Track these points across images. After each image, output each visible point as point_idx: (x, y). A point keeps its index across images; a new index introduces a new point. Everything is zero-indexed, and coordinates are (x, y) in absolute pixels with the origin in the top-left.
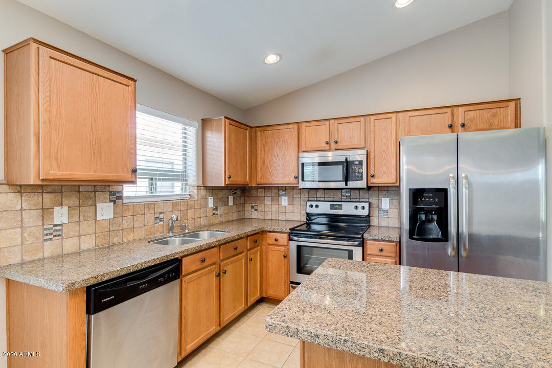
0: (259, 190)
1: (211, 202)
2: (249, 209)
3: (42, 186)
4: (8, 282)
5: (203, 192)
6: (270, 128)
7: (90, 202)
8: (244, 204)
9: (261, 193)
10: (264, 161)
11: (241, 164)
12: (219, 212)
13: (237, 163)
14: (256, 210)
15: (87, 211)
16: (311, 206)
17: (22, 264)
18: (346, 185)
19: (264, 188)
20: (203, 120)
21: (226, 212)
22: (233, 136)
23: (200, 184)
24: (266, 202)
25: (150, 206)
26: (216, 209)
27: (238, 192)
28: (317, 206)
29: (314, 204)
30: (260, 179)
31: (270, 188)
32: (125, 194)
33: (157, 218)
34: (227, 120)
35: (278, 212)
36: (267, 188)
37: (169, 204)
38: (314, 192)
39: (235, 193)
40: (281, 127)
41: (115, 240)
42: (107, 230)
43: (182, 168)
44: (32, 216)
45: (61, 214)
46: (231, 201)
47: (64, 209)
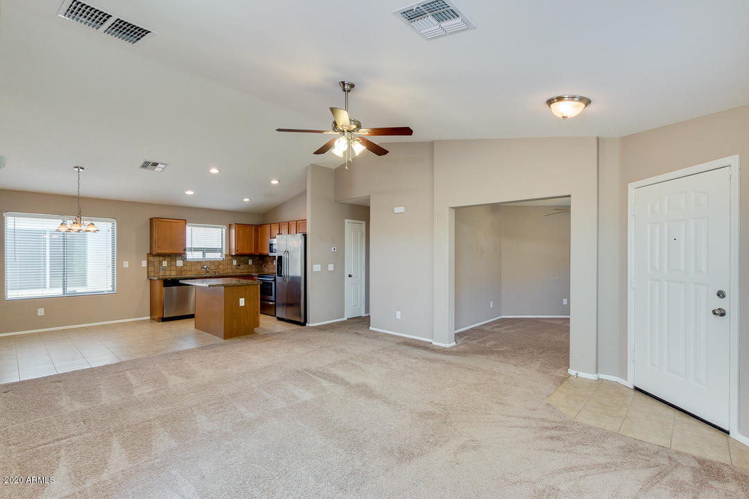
1: (235, 262)
4: (150, 279)
5: (230, 258)
6: (263, 226)
7: (174, 260)
10: (261, 243)
11: (247, 244)
12: (241, 267)
15: (174, 263)
17: (152, 276)
20: (229, 225)
21: (246, 267)
22: (241, 231)
23: (228, 254)
25: (199, 262)
26: (239, 266)
27: (257, 258)
30: (260, 251)
32: (186, 258)
33: (202, 268)
34: (237, 225)
37: (210, 262)
39: (255, 259)
40: (266, 226)
41: (183, 273)
42: (181, 270)
43: (220, 247)
44: (157, 264)
45: (165, 264)
46: (250, 262)
47: (166, 262)
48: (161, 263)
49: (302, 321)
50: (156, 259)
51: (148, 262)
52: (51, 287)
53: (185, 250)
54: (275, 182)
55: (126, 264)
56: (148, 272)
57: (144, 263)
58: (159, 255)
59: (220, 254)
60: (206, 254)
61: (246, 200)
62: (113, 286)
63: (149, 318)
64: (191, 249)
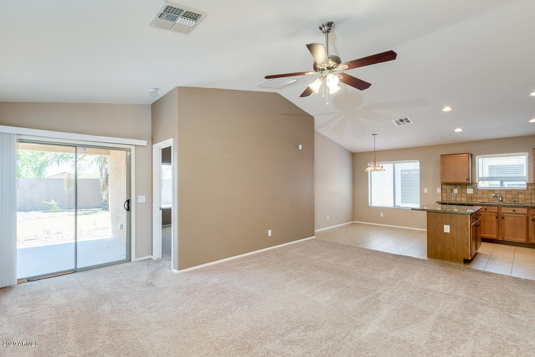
7: (464, 188)
20: (533, 150)
23: (532, 182)
25: (491, 191)
42: (471, 197)
44: (449, 191)
45: (456, 191)
47: (457, 190)
48: (452, 191)
50: (449, 187)
51: (442, 189)
55: (426, 191)
56: (442, 197)
57: (439, 190)
58: (451, 184)
60: (505, 183)
64: (483, 179)
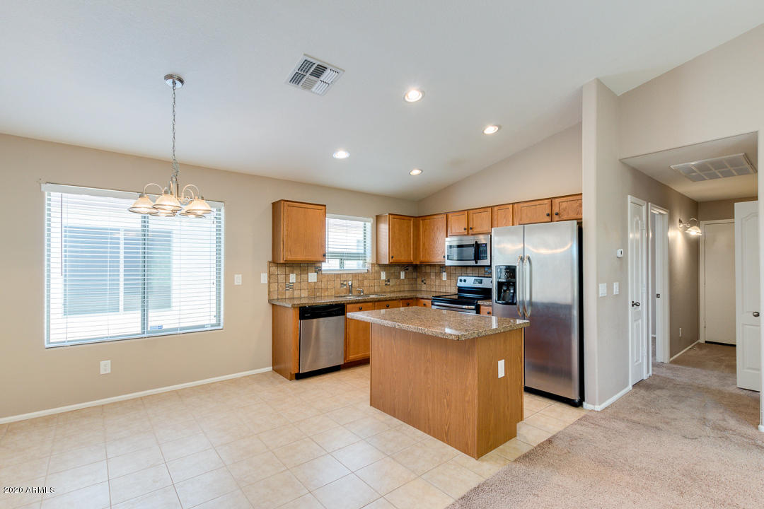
0: (427, 267)
1: (383, 276)
2: (420, 282)
3: (285, 264)
4: (273, 305)
5: (377, 268)
6: (428, 218)
7: (305, 272)
8: (416, 279)
9: (428, 269)
10: (424, 244)
11: (404, 246)
12: (391, 283)
13: (400, 247)
14: (425, 284)
15: (304, 276)
16: (461, 281)
17: (278, 299)
18: (476, 263)
19: (430, 265)
20: (377, 216)
21: (398, 283)
22: (397, 226)
23: (375, 262)
24: (432, 277)
25: (338, 276)
26: (389, 281)
27: (410, 269)
28: (465, 281)
29: (463, 278)
30: (422, 258)
31: (434, 265)
32: (323, 268)
33: (342, 284)
34: (391, 216)
35: (440, 286)
36: (433, 266)
37: (350, 275)
38: (465, 269)
39: (407, 269)
40: (435, 217)
41: (318, 294)
42: (314, 289)
43: (362, 251)
44: (281, 278)
45: (293, 278)
46: (402, 275)
47: (294, 276)
48: (287, 276)
49: (576, 398)
50: (282, 270)
51: (270, 276)
52: (125, 309)
53: (324, 255)
54: (490, 130)
55: (238, 280)
56: (270, 292)
57: (264, 278)
59: (361, 262)
60: (346, 262)
61: (416, 172)
62: (218, 316)
63: (270, 368)
64: (330, 255)
